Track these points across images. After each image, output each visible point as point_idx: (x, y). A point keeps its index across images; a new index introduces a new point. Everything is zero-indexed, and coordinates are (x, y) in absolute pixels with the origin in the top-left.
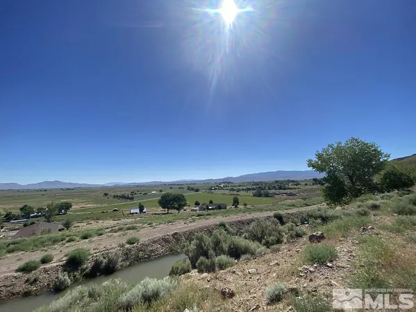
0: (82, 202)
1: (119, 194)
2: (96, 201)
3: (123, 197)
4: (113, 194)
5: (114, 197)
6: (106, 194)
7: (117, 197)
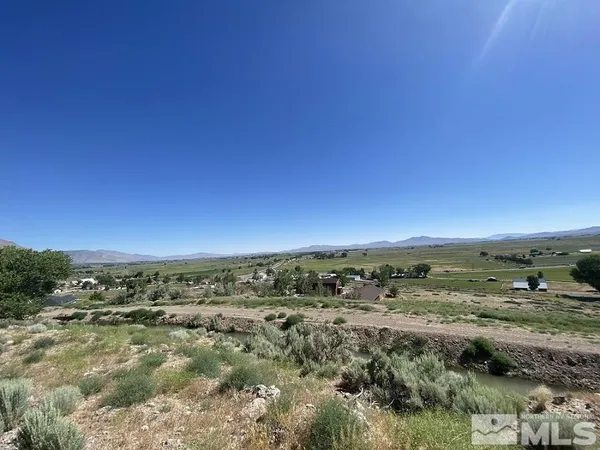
0: (448, 264)
1: (507, 253)
2: (468, 263)
3: (514, 259)
4: (495, 253)
5: (496, 258)
6: (484, 254)
7: (501, 258)
